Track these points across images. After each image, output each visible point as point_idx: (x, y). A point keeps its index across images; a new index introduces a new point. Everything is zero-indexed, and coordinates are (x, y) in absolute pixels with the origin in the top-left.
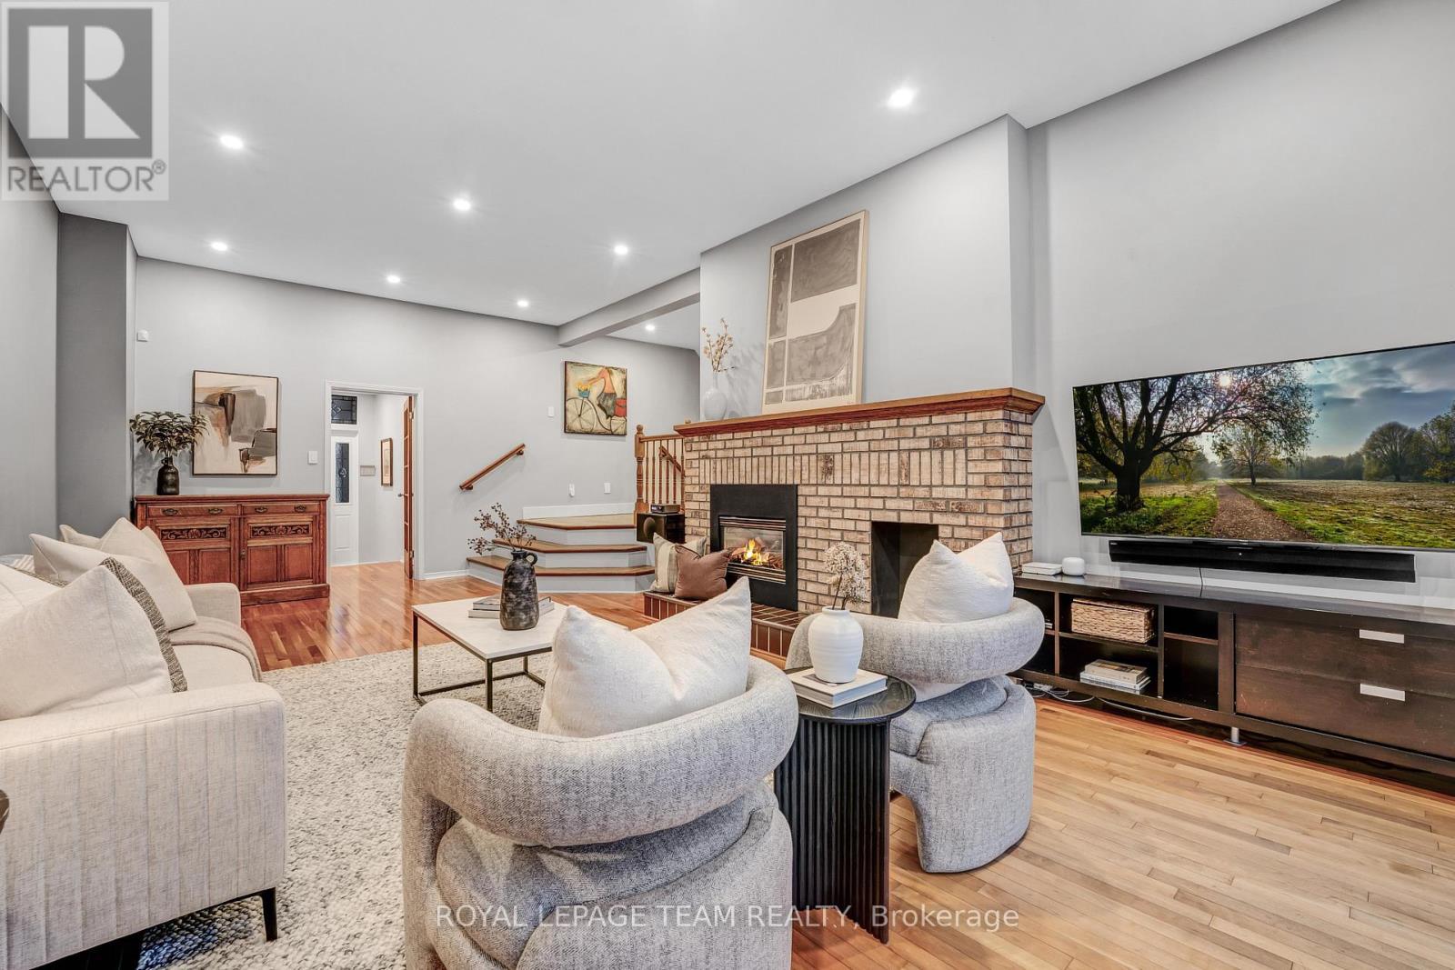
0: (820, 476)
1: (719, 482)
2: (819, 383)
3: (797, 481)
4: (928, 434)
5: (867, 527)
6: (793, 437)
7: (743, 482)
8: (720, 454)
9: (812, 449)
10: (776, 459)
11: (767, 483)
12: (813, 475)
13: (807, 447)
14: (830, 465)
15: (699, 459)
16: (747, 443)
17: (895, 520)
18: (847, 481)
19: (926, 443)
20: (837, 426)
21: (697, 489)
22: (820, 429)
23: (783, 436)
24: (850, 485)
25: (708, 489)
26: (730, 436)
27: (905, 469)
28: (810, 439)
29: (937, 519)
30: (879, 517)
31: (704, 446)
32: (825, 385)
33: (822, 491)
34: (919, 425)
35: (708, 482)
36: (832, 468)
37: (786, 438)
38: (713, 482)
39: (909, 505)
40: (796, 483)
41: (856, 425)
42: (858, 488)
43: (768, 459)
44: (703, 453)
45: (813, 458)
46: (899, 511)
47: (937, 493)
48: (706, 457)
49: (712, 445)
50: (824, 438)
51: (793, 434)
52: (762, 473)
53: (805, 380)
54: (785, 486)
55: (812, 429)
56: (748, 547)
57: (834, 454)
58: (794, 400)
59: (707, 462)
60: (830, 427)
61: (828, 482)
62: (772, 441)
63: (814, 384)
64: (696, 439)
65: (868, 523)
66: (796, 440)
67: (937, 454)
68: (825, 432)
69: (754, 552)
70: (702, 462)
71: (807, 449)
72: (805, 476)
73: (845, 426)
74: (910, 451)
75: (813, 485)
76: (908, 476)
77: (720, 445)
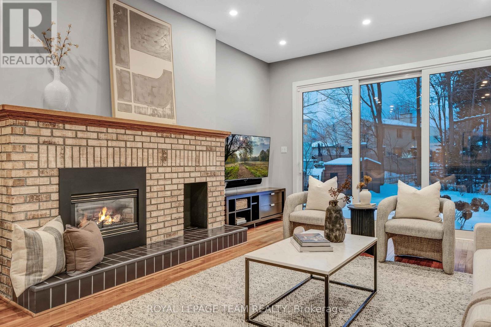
0: (159, 162)
1: (69, 165)
2: (157, 108)
3: (145, 165)
4: (205, 145)
5: (182, 187)
6: (142, 137)
7: (98, 165)
8: (69, 142)
9: (155, 146)
10: (129, 151)
11: (122, 166)
12: (156, 161)
13: (151, 144)
14: (165, 156)
15: (39, 144)
16: (102, 136)
17: (194, 182)
18: (174, 164)
19: (204, 148)
20: (168, 135)
21: (35, 173)
22: (159, 135)
23: (134, 135)
24: (176, 166)
25: (56, 173)
26: (83, 128)
27: (197, 160)
28: (153, 140)
29: (208, 179)
30: (188, 181)
31: (47, 132)
32: (160, 110)
33: (161, 170)
34: (202, 140)
35: (52, 165)
36: (167, 157)
37: (136, 137)
38: (60, 166)
39: (198, 174)
40: (144, 166)
41: (178, 136)
42: (179, 168)
43: (123, 150)
44: (42, 139)
45: (156, 151)
46: (195, 178)
47: (208, 169)
48: (50, 143)
49: (56, 133)
50: (162, 140)
51: (142, 135)
52: (117, 159)
53: (146, 103)
54: (137, 168)
55: (154, 134)
56: (102, 214)
57: (167, 149)
58: (140, 113)
59: (52, 148)
60: (165, 134)
61: (164, 165)
62: (125, 137)
63: (153, 108)
64: (32, 123)
65: (183, 185)
66: (144, 139)
67: (208, 153)
68: (162, 137)
69: (106, 215)
70: (43, 148)
71: (151, 145)
72: (150, 162)
73: (173, 136)
74: (199, 151)
75: (155, 167)
76: (199, 162)
77: (69, 134)
